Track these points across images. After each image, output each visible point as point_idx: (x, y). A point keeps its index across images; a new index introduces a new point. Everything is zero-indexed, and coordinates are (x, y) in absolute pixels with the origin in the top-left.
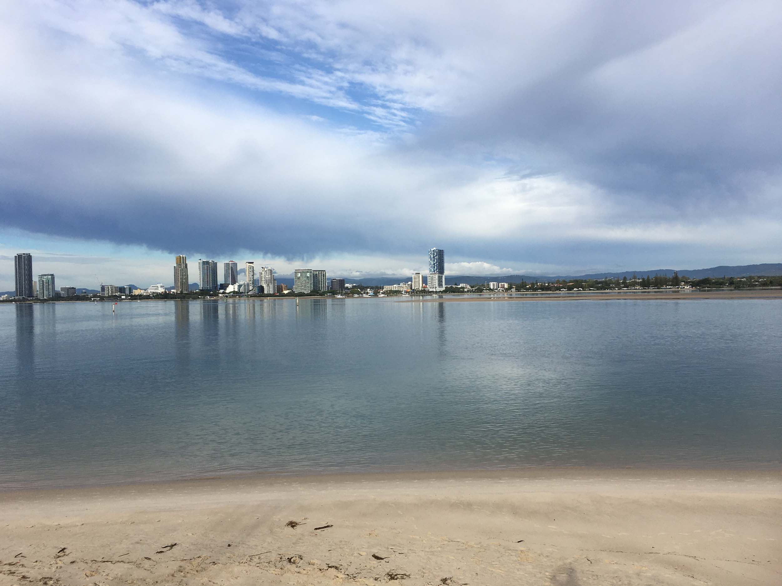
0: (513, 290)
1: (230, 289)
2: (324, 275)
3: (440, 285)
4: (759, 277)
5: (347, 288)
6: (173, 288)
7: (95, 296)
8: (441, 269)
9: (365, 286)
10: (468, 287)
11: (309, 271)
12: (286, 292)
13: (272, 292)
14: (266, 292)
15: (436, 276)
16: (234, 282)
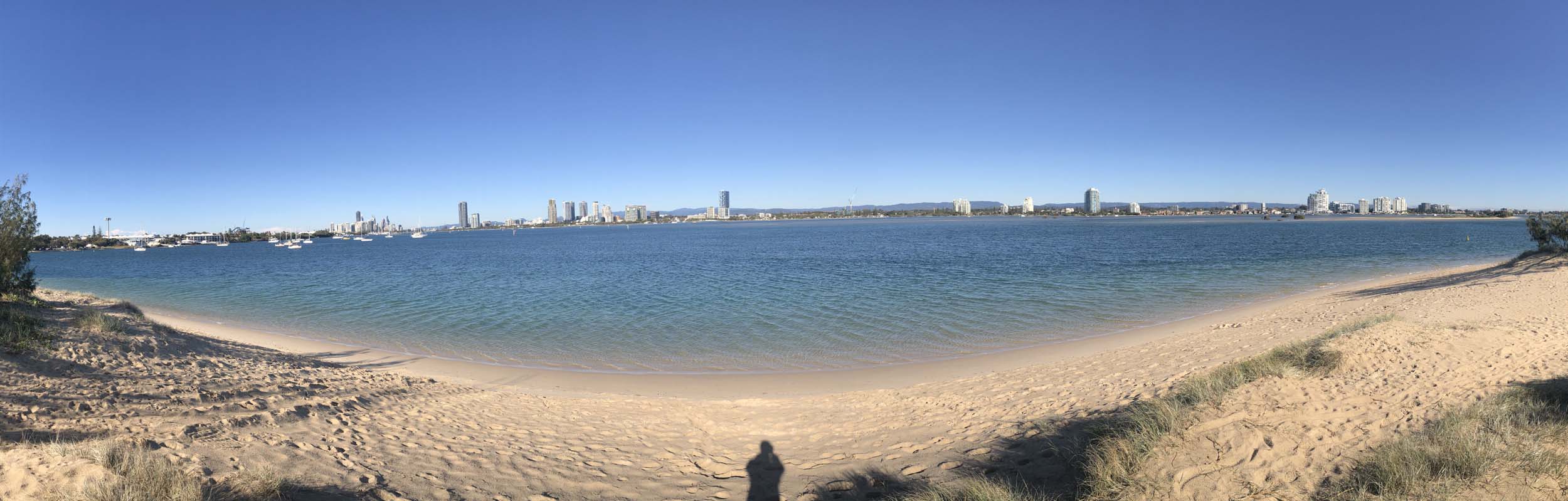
0: (775, 218)
1: (583, 219)
2: (645, 210)
3: (727, 215)
4: (921, 211)
5: (661, 217)
6: (547, 220)
7: (502, 226)
8: (727, 205)
9: (674, 215)
10: (745, 216)
11: (635, 207)
12: (619, 221)
13: (610, 221)
14: (606, 221)
15: (724, 209)
16: (585, 215)
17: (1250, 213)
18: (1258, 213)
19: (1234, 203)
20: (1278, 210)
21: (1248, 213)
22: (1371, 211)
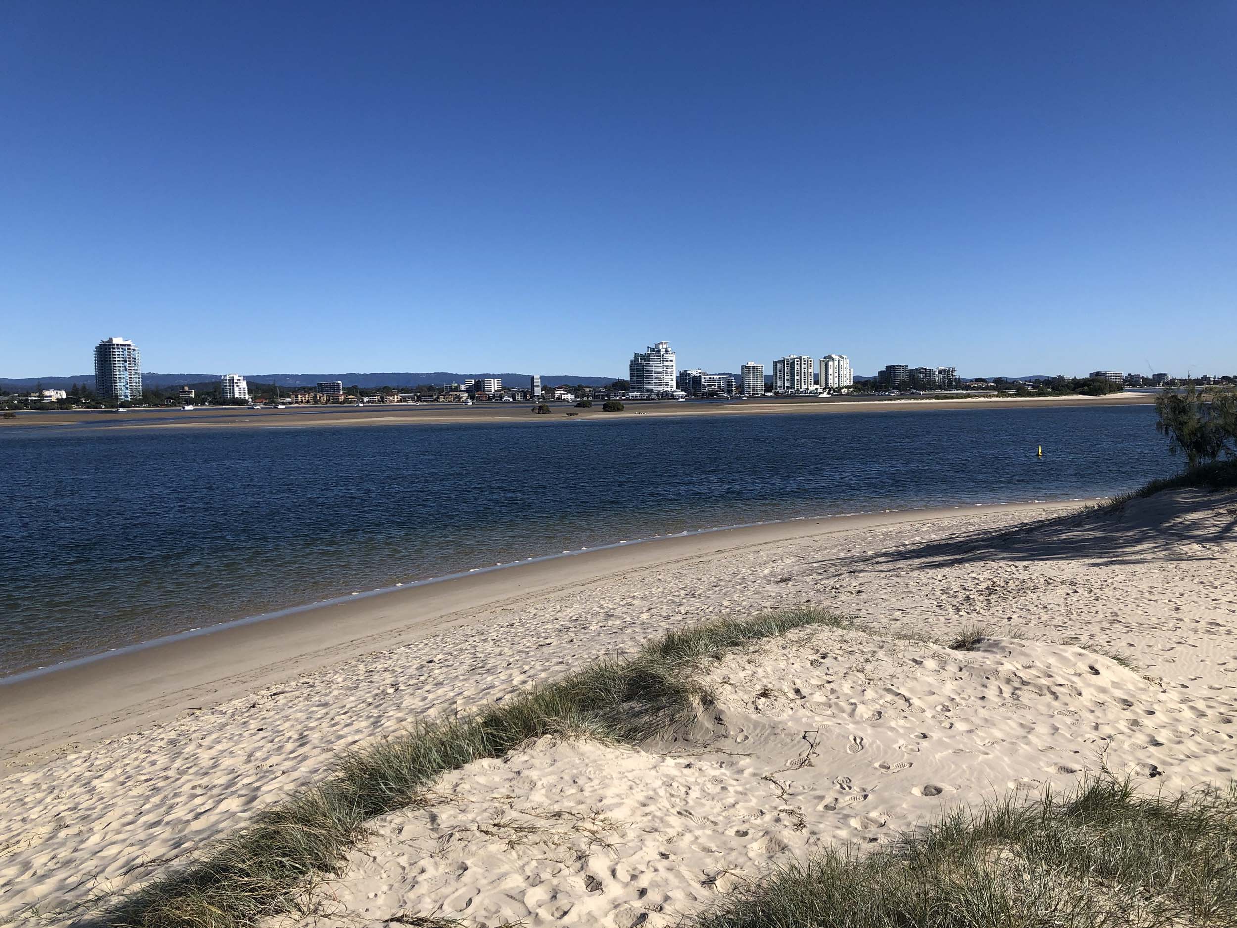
17: (506, 398)
18: (525, 397)
19: (471, 376)
20: (568, 392)
21: (501, 398)
22: (768, 388)
